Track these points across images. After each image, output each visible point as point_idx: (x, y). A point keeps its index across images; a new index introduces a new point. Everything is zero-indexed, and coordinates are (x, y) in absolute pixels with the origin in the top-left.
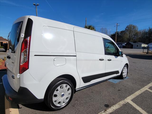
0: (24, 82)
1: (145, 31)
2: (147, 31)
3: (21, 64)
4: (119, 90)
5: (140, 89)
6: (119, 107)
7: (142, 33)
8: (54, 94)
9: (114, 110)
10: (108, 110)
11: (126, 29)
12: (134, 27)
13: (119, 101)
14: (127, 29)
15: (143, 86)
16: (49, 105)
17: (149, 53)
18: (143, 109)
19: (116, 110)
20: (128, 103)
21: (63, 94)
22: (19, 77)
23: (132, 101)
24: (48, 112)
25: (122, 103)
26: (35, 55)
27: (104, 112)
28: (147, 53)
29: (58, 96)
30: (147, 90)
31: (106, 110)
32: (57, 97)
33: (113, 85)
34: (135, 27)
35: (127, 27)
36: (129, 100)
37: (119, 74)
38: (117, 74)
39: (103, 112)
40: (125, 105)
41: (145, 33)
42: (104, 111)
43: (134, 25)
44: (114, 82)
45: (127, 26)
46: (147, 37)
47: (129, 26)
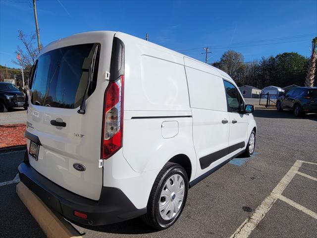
0: (113, 176)
1: (255, 63)
2: (260, 65)
3: (105, 139)
4: (253, 178)
5: (286, 174)
6: (269, 209)
7: (250, 67)
8: (162, 196)
9: (263, 215)
10: (253, 217)
11: (222, 60)
12: (237, 56)
13: (264, 198)
14: (224, 59)
15: (288, 167)
16: (154, 220)
17: (269, 105)
18: (309, 208)
19: (266, 214)
20: (278, 199)
21: (174, 195)
22: (101, 167)
23: (284, 195)
24: (147, 235)
25: (269, 200)
26: (133, 118)
27: (248, 221)
28: (267, 106)
29: (167, 199)
30: (297, 174)
31: (250, 218)
32: (165, 202)
33: (237, 169)
34: (239, 56)
35: (224, 56)
36: (277, 194)
37: (244, 148)
38: (242, 148)
39: (246, 221)
40: (275, 203)
41: (256, 68)
42: (247, 219)
43: (237, 52)
44: (236, 164)
45: (223, 54)
46: (259, 75)
47: (227, 55)
